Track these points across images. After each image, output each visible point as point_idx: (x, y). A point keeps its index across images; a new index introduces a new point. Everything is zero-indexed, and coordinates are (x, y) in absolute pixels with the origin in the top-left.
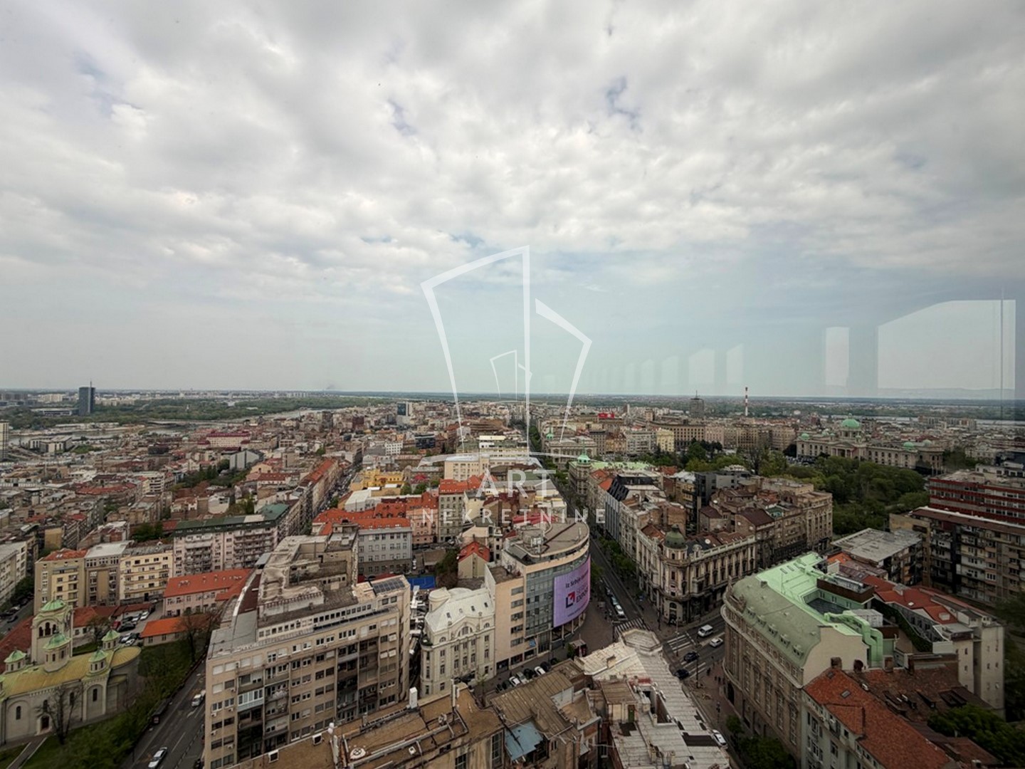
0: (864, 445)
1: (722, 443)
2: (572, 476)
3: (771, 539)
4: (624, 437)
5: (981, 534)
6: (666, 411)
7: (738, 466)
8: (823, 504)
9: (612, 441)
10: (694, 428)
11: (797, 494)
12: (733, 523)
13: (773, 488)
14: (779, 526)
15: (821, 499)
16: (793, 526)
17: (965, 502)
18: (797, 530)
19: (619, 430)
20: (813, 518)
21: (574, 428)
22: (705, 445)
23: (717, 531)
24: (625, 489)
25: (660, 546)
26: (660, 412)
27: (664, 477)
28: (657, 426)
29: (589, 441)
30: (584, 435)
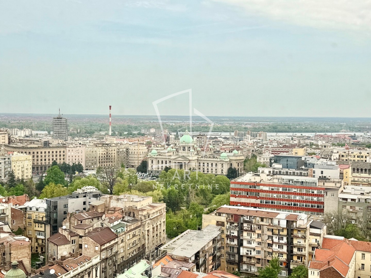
0: (196, 158)
1: (83, 164)
3: (114, 255)
5: (254, 221)
6: (27, 132)
7: (90, 187)
8: (159, 214)
10: (55, 150)
11: (138, 208)
12: (80, 246)
13: (120, 205)
14: (122, 241)
15: (157, 210)
16: (135, 239)
17: (249, 197)
18: (137, 242)
20: (151, 228)
22: (66, 168)
23: (63, 258)
27: (11, 208)
28: (12, 150)
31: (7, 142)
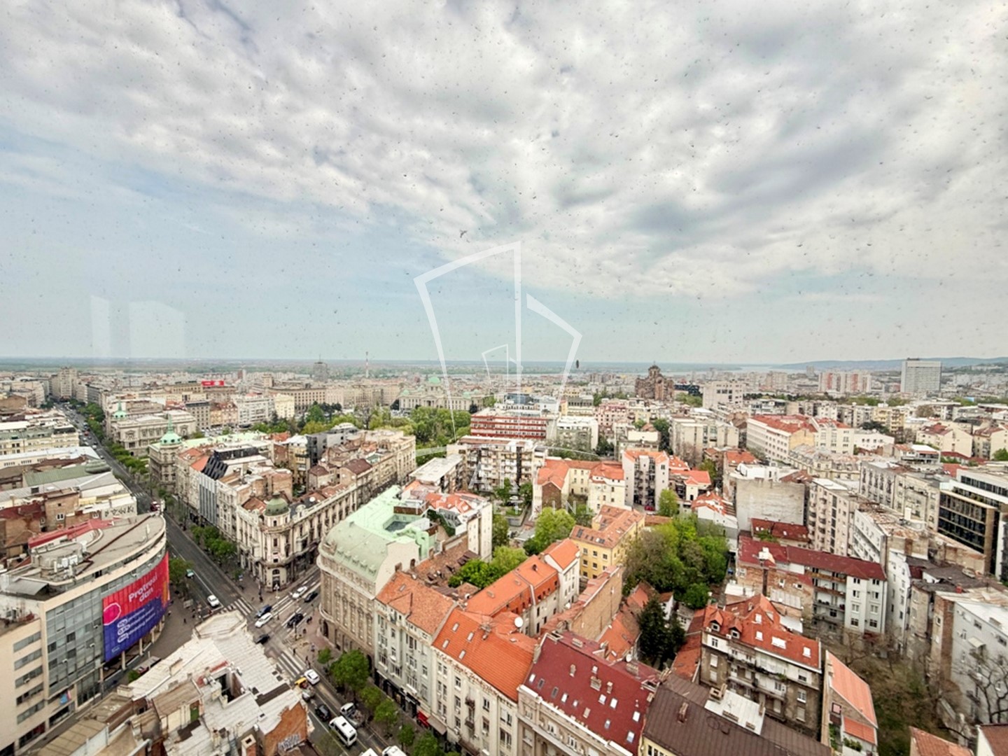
0: (442, 396)
1: (342, 404)
2: (154, 462)
3: (369, 483)
4: (234, 406)
5: (490, 448)
6: (291, 375)
7: (347, 424)
8: (409, 446)
9: (219, 413)
10: (315, 391)
11: (391, 441)
15: (407, 442)
16: (388, 468)
17: (487, 428)
18: (390, 470)
19: (229, 399)
20: (402, 458)
21: (162, 401)
22: (326, 408)
24: (223, 464)
25: (262, 517)
26: (284, 377)
27: (274, 444)
28: (276, 391)
29: (184, 415)
30: (176, 409)
31: (271, 385)
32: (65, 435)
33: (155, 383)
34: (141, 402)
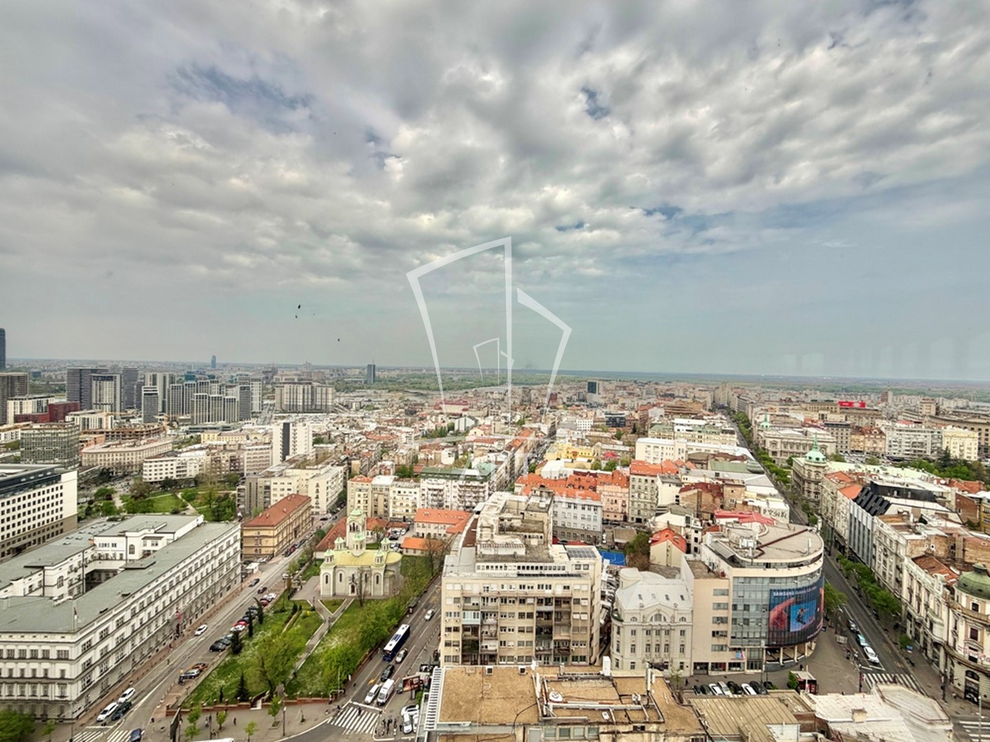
2: (797, 474)
4: (881, 433)
6: (961, 403)
9: (862, 438)
19: (874, 423)
21: (801, 417)
24: (884, 501)
25: (949, 587)
26: (949, 405)
27: (956, 494)
28: (943, 422)
29: (823, 435)
30: (815, 427)
31: (933, 413)
32: (728, 435)
33: (790, 399)
34: (782, 416)
